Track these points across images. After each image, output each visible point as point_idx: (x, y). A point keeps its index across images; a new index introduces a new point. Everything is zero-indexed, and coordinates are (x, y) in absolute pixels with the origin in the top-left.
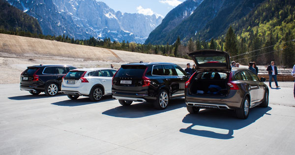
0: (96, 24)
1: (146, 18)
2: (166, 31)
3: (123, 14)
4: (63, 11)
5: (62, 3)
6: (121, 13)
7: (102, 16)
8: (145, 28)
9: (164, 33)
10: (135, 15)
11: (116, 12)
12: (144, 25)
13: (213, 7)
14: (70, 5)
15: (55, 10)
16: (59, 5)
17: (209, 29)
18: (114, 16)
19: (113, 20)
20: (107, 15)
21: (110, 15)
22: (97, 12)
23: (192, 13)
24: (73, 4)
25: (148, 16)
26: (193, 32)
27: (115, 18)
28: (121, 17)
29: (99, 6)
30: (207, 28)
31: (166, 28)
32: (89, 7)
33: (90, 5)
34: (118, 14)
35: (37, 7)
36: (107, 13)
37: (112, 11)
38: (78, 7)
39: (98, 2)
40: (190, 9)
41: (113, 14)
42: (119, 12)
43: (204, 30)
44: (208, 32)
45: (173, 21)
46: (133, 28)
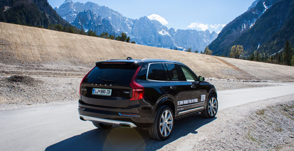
0: (150, 42)
1: (200, 34)
2: (223, 45)
3: (176, 31)
4: (119, 30)
5: (118, 23)
6: (174, 30)
7: (155, 33)
8: (199, 44)
9: (221, 47)
10: (188, 31)
11: (169, 29)
12: (198, 40)
13: (278, 18)
14: (125, 24)
15: (112, 29)
16: (116, 25)
17: (276, 41)
18: (168, 33)
19: (166, 37)
20: (161, 33)
21: (163, 32)
22: (151, 30)
23: (252, 25)
24: (128, 24)
25: (202, 32)
26: (255, 45)
27: (168, 34)
28: (174, 34)
29: (153, 24)
30: (273, 39)
31: (223, 42)
32: (143, 25)
33: (144, 23)
34: (171, 31)
35: (96, 27)
36: (161, 30)
37: (165, 28)
38: (132, 26)
39: (152, 21)
40: (249, 21)
41: (166, 31)
42: (172, 29)
43: (270, 42)
44: (276, 44)
45: (231, 35)
46: (186, 44)
